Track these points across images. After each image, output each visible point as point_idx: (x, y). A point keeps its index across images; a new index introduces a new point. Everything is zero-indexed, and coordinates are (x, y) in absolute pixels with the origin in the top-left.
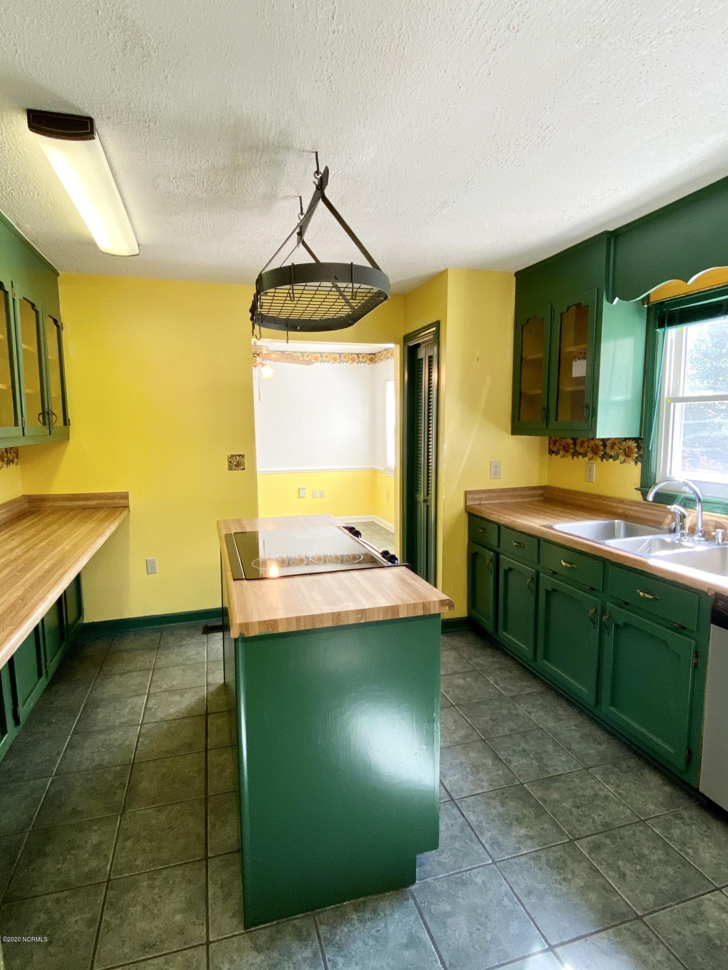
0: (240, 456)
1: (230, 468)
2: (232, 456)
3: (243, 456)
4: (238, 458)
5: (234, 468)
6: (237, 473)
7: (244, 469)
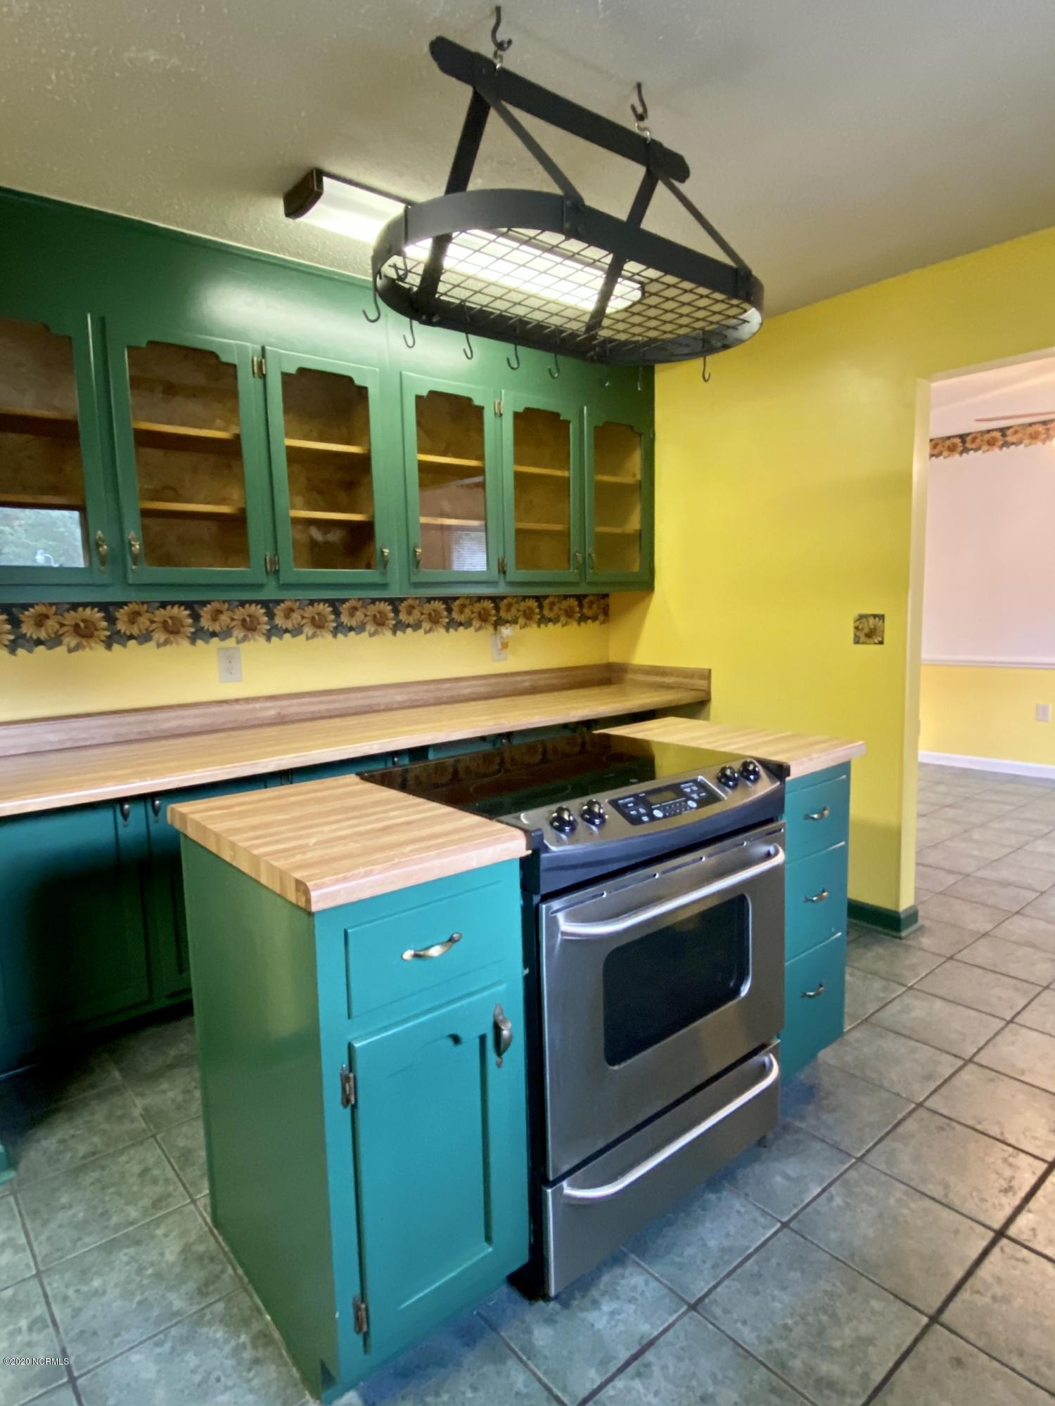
0: (875, 616)
1: (857, 641)
2: (861, 617)
3: (882, 617)
4: (871, 621)
5: (863, 638)
6: (870, 649)
7: (881, 643)
